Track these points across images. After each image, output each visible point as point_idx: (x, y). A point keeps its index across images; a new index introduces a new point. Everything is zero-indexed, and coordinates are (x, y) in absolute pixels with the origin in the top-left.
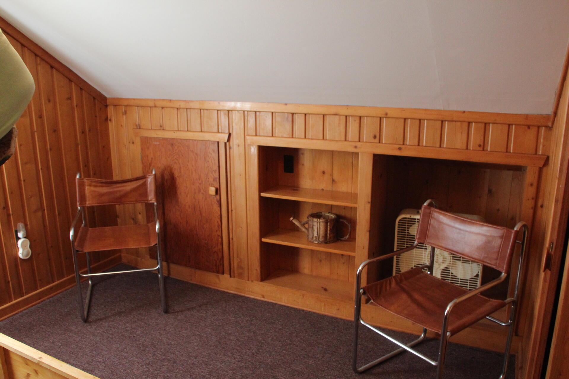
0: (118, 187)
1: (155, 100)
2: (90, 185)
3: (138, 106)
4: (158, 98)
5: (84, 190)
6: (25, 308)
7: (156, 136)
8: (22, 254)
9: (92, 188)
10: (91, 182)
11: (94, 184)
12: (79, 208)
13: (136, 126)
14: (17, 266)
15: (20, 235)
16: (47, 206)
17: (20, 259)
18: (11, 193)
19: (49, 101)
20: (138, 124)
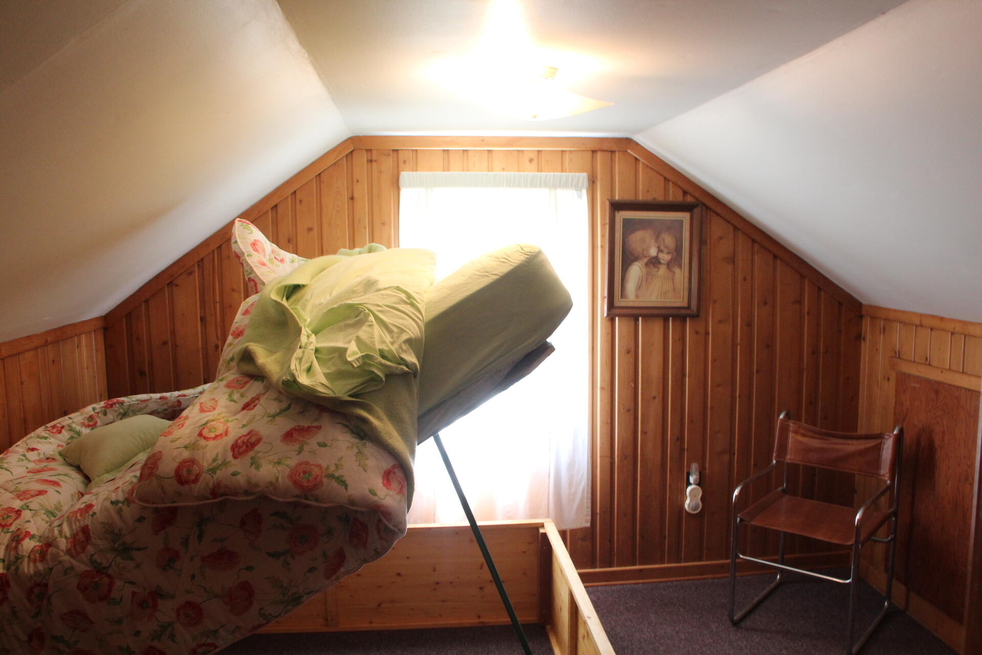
0: (837, 444)
1: (921, 315)
2: (796, 432)
3: (900, 323)
4: (928, 312)
5: (787, 438)
6: (678, 578)
7: (917, 374)
8: (689, 505)
9: (799, 438)
10: (799, 427)
11: (802, 431)
12: (774, 462)
13: (895, 352)
14: (680, 518)
15: (692, 480)
16: (738, 450)
17: (686, 510)
18: (691, 421)
19: (765, 303)
20: (897, 349)
